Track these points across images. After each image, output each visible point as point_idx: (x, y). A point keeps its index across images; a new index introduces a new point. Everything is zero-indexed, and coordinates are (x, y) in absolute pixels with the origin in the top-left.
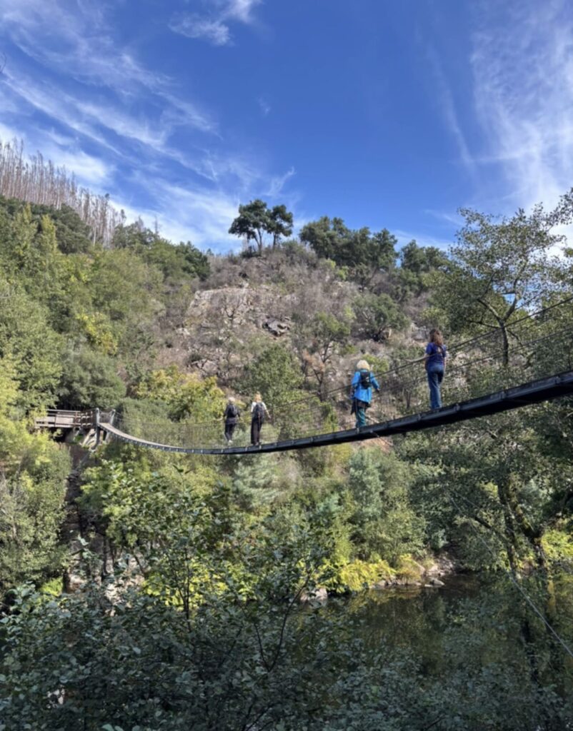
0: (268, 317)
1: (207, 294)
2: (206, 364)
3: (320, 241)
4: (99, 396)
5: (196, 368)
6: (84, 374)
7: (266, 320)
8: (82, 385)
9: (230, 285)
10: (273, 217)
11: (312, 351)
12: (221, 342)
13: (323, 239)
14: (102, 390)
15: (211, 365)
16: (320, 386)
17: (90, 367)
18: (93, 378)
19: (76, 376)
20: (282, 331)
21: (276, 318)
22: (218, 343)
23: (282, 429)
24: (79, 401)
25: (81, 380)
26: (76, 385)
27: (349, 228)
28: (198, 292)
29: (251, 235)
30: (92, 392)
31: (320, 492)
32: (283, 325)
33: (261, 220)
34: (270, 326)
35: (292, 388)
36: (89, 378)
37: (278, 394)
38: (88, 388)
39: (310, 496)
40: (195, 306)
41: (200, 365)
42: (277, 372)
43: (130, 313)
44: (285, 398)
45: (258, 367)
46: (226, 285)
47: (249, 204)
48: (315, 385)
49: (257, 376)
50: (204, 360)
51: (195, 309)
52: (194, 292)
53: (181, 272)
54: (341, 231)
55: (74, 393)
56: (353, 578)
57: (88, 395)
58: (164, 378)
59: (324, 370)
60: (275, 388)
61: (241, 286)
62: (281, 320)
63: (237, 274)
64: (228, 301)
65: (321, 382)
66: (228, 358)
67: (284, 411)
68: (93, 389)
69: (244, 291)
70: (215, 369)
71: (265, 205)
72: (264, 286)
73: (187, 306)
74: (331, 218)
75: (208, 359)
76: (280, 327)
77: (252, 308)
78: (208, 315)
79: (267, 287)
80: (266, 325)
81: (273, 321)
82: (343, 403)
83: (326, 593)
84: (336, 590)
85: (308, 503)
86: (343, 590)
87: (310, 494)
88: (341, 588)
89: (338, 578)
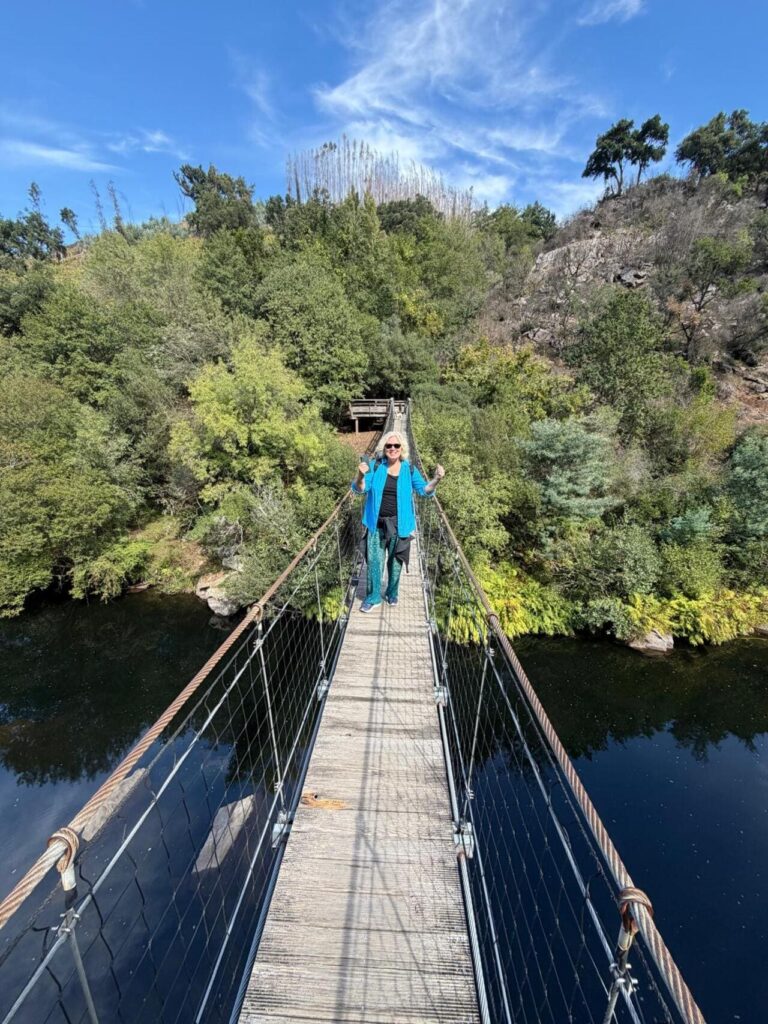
0: (622, 268)
1: (549, 257)
2: (539, 333)
3: (707, 151)
4: (413, 382)
5: (526, 339)
6: (392, 359)
7: (619, 272)
8: (393, 370)
9: (578, 238)
10: (640, 137)
11: (681, 299)
12: (559, 306)
13: (712, 147)
14: (414, 375)
15: (544, 334)
16: (688, 345)
17: (399, 350)
18: (402, 361)
19: (385, 361)
20: (639, 281)
21: (633, 266)
22: (554, 307)
23: (626, 411)
24: (392, 389)
25: (391, 366)
26: (386, 372)
27: (754, 123)
28: (541, 255)
29: (610, 172)
30: (405, 377)
31: (676, 497)
32: (641, 273)
33: (624, 147)
34: (623, 278)
35: (647, 351)
36: (399, 363)
37: (625, 361)
38: (400, 374)
39: (659, 504)
40: (536, 271)
41: (531, 336)
42: (627, 330)
43: (461, 288)
44: (634, 366)
45: (597, 327)
46: (574, 240)
47: (609, 129)
48: (680, 344)
49: (595, 340)
50: (536, 329)
51: (535, 276)
52: (537, 256)
53: (526, 238)
54: (742, 128)
55: (387, 381)
56: (718, 622)
57: (401, 381)
58: (473, 355)
59: (697, 322)
60: (620, 353)
61: (591, 237)
62: (639, 268)
63: (588, 225)
64: (572, 256)
65: (689, 339)
66: (563, 323)
67: (632, 385)
68: (405, 374)
69: (595, 241)
70: (548, 338)
71: (631, 124)
72: (620, 231)
73: (526, 272)
74: (728, 114)
75: (541, 327)
76: (637, 276)
77: (602, 260)
78: (550, 279)
79: (625, 231)
80: (618, 278)
81: (628, 271)
82: (719, 365)
83: (672, 641)
84: (688, 638)
85: (657, 514)
86: (701, 641)
87: (661, 501)
88: (697, 637)
89: (695, 624)
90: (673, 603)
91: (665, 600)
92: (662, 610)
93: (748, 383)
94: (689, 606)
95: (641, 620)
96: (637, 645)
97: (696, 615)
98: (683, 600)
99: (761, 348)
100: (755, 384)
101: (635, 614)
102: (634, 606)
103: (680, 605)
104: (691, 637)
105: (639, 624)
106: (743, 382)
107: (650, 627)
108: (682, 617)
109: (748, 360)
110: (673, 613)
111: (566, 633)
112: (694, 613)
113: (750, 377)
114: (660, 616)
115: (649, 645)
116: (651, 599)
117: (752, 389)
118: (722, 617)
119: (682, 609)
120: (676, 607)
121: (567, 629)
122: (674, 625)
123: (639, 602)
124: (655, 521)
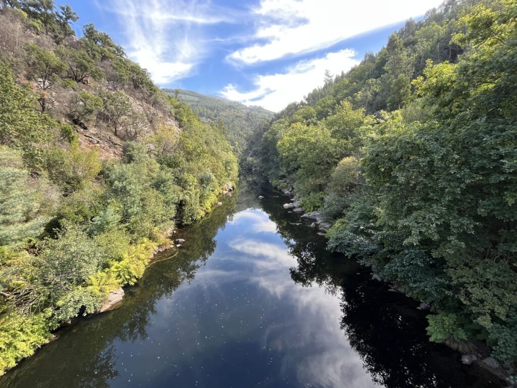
16: (43, 111)
23: (24, 150)
65: (43, 107)
83: (123, 291)
84: (128, 283)
85: (81, 219)
86: (135, 280)
87: (80, 210)
88: (133, 279)
89: (129, 273)
90: (113, 269)
91: (107, 270)
92: (109, 277)
93: (87, 138)
94: (122, 265)
95: (101, 291)
96: (106, 307)
97: (127, 268)
98: (116, 264)
99: (89, 120)
100: (91, 139)
101: (95, 289)
102: (91, 285)
103: (117, 268)
104: (130, 282)
105: (100, 294)
106: (85, 137)
107: (108, 291)
108: (121, 274)
109: (82, 126)
110: (116, 274)
111: (47, 341)
112: (126, 268)
113: (87, 135)
114: (110, 281)
115: (112, 303)
116: (100, 273)
117: (91, 141)
118: (137, 262)
119: (120, 269)
120: (116, 270)
121: (46, 338)
122: (120, 280)
123: (94, 280)
124: (81, 223)
